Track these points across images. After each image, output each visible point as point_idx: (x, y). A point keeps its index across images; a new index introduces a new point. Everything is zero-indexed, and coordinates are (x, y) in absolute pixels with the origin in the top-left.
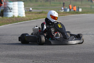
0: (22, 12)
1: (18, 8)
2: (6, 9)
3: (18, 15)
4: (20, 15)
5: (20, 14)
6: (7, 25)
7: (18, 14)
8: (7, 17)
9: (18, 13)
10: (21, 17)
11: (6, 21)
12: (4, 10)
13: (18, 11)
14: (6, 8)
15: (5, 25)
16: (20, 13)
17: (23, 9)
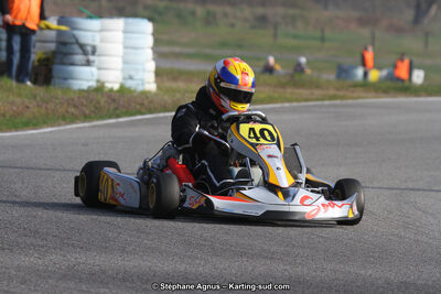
0: (144, 70)
1: (125, 47)
2: (64, 49)
3: (120, 80)
4: (130, 84)
5: (131, 78)
6: (68, 127)
7: (124, 79)
8: (69, 89)
9: (123, 70)
10: (135, 91)
11: (65, 106)
12: (54, 53)
13: (125, 62)
14: (65, 44)
15: (59, 125)
16: (132, 73)
17: (149, 53)
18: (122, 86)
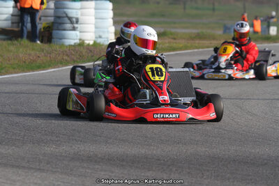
0: (108, 32)
1: (96, 18)
2: (59, 21)
3: (94, 39)
4: (99, 41)
5: (100, 37)
6: (64, 68)
7: (96, 38)
8: (63, 45)
9: (95, 32)
10: (103, 45)
11: (62, 55)
12: (53, 23)
13: (96, 28)
14: (59, 17)
15: (59, 67)
16: (101, 34)
17: (111, 21)
18: (95, 42)
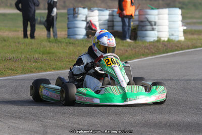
0: (178, 31)
1: (169, 21)
2: (142, 24)
3: (168, 36)
4: (172, 38)
5: (172, 35)
6: (145, 58)
7: (170, 35)
8: (145, 41)
9: (169, 32)
10: (174, 41)
11: (144, 49)
12: (138, 26)
13: (169, 28)
14: (142, 21)
15: (141, 58)
16: (173, 33)
17: (180, 23)
18: (169, 39)
